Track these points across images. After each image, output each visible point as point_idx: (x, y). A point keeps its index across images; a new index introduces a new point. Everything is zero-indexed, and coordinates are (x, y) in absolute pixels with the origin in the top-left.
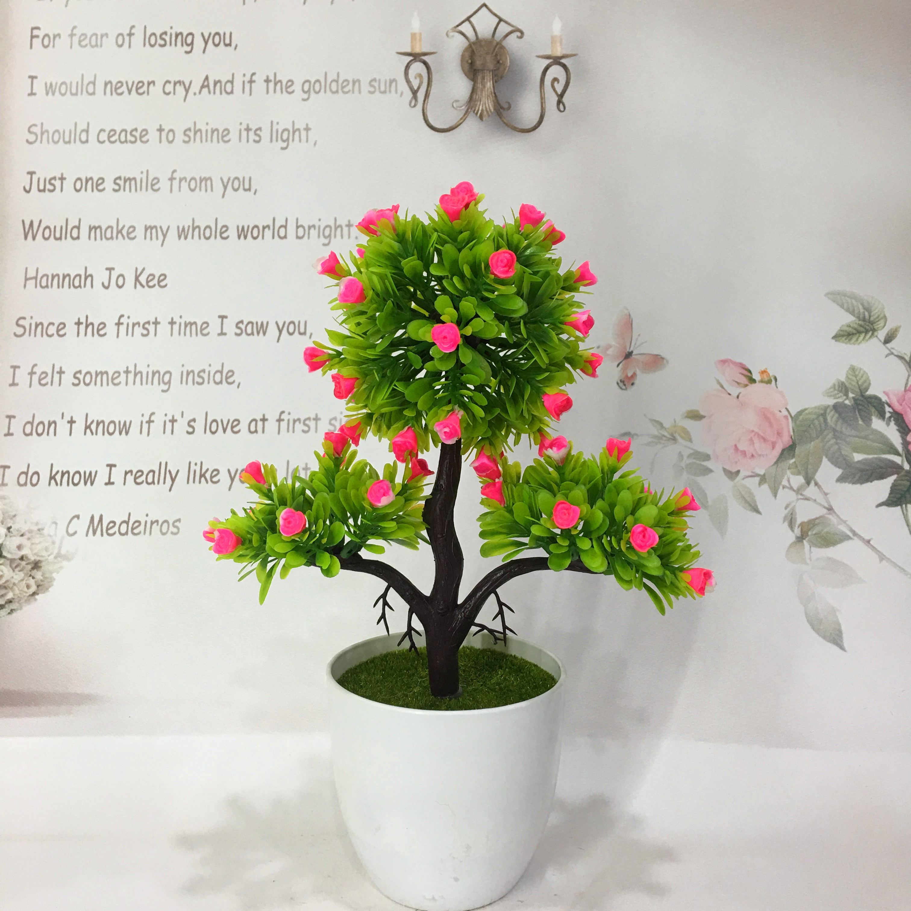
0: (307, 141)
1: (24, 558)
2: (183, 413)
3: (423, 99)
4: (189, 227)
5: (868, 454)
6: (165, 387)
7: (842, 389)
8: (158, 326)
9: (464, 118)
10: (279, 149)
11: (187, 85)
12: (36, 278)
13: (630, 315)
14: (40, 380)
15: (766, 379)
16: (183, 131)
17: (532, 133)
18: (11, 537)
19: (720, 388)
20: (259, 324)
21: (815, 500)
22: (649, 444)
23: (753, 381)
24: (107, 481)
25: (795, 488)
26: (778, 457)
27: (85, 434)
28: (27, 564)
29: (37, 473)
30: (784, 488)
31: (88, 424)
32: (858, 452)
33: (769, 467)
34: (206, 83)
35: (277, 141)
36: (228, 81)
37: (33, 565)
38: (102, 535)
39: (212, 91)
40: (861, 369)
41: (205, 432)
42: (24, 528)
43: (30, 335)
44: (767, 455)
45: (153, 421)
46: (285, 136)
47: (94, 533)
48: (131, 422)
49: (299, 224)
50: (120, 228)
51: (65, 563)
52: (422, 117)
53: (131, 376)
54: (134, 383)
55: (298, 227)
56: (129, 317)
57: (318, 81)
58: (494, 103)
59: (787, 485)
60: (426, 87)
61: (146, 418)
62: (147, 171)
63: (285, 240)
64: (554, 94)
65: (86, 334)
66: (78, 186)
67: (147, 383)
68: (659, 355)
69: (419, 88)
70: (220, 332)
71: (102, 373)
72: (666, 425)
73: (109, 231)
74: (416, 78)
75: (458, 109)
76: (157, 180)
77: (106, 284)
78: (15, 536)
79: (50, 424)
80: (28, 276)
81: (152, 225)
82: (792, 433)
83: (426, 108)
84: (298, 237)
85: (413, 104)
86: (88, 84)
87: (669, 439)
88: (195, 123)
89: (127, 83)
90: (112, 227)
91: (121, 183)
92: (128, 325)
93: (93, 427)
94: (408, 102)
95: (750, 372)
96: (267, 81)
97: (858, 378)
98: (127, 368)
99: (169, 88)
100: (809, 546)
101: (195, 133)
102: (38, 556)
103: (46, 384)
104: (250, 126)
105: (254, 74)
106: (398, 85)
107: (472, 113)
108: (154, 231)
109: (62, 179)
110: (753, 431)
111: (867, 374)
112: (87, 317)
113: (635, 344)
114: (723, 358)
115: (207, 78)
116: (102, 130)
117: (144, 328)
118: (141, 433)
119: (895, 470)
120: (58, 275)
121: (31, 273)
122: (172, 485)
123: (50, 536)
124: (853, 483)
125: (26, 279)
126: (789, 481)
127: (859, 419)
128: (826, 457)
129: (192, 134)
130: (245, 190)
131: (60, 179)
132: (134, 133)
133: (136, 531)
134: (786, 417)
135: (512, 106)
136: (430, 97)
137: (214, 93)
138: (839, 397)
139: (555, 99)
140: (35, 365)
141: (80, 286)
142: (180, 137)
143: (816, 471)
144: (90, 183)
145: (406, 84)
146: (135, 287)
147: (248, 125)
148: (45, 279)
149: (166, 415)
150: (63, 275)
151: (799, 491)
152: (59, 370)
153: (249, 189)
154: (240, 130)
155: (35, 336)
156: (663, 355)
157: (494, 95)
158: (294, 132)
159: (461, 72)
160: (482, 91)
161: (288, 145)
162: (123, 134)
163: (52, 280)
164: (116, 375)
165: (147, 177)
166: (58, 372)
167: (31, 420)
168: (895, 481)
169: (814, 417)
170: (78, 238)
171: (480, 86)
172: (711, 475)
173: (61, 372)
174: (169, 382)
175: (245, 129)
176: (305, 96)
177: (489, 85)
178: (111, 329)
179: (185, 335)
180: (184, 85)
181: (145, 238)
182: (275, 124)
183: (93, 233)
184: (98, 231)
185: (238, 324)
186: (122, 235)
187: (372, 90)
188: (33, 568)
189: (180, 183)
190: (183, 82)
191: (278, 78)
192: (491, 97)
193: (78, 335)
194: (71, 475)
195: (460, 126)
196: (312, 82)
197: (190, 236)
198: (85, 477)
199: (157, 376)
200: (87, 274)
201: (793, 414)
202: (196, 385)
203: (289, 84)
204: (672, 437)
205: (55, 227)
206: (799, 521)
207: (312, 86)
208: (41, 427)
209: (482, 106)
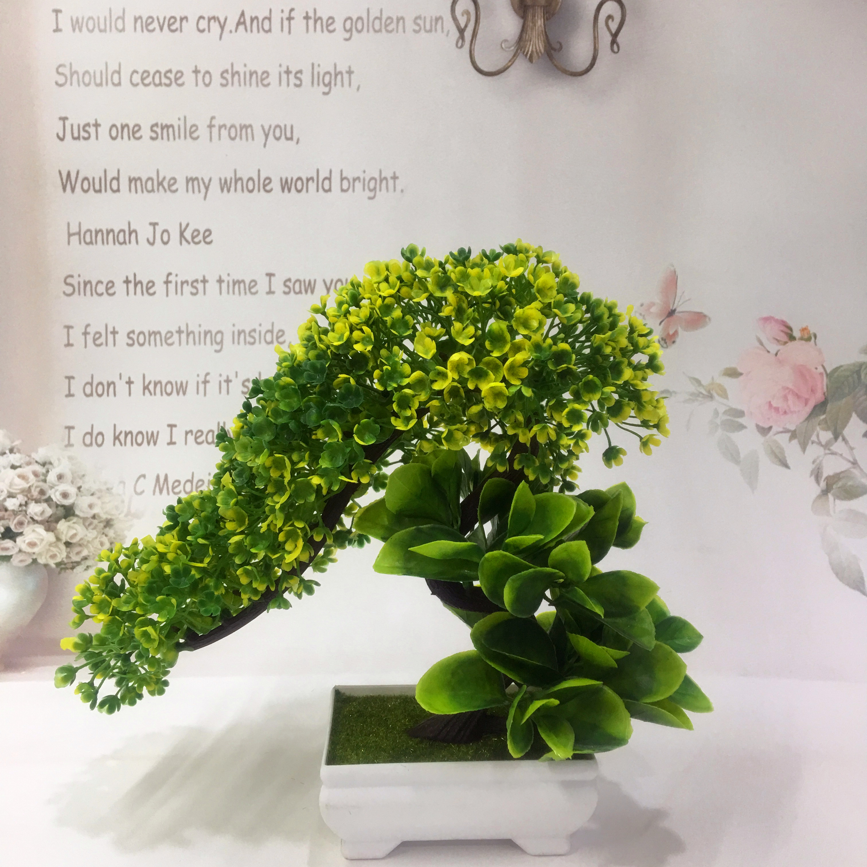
0: (350, 86)
1: (96, 517)
2: (237, 373)
3: (470, 38)
4: (231, 179)
6: (218, 347)
8: (207, 284)
9: (513, 60)
10: (321, 93)
11: (222, 21)
12: (79, 233)
13: (675, 272)
14: (95, 340)
15: (806, 336)
16: (219, 73)
17: (584, 76)
18: (81, 496)
19: (760, 346)
20: (307, 283)
21: (841, 455)
22: (685, 401)
23: (792, 338)
24: (169, 441)
25: (823, 443)
26: (809, 413)
27: (144, 394)
28: (100, 522)
29: (100, 433)
30: (812, 443)
31: (146, 384)
33: (801, 423)
34: (242, 20)
35: (318, 84)
36: (265, 18)
37: (105, 523)
38: (168, 494)
39: (249, 28)
42: (94, 487)
43: (79, 294)
44: (799, 411)
45: (208, 382)
46: (327, 80)
47: (161, 491)
48: (187, 382)
49: (344, 176)
50: (160, 179)
51: (135, 521)
52: (469, 60)
53: (184, 336)
54: (187, 344)
55: (342, 179)
56: (177, 275)
57: (359, 18)
58: (545, 43)
59: (816, 440)
60: (473, 26)
61: (201, 379)
62: (185, 117)
63: (329, 193)
64: (607, 33)
65: (135, 293)
66: (114, 135)
67: (200, 343)
68: (701, 313)
69: (466, 26)
70: (268, 290)
71: (155, 333)
72: (704, 382)
73: (150, 183)
74: (463, 15)
75: (507, 49)
76: (195, 127)
77: (151, 240)
78: (85, 495)
79: (109, 385)
80: (71, 231)
81: (194, 177)
82: (825, 390)
83: (474, 49)
84: (343, 190)
85: (460, 44)
86: (117, 20)
87: (704, 397)
88: (232, 65)
89: (158, 19)
90: (153, 180)
91: (159, 130)
92: (176, 283)
93: (151, 387)
94: (455, 42)
95: (791, 329)
96: (307, 18)
98: (179, 328)
99: (203, 24)
100: (833, 498)
101: (233, 76)
102: (109, 514)
103: (101, 344)
104: (290, 69)
105: (292, 10)
106: (445, 23)
107: (521, 54)
108: (196, 183)
109: (96, 125)
110: (788, 388)
112: (135, 275)
113: (679, 302)
114: (765, 315)
115: (243, 14)
116: (135, 72)
117: (192, 286)
118: (198, 393)
120: (101, 230)
121: (74, 229)
123: (119, 495)
125: (70, 235)
126: (818, 436)
128: (856, 413)
129: (229, 76)
130: (287, 139)
131: (94, 125)
132: (169, 75)
134: (821, 374)
135: (564, 47)
136: (478, 36)
137: (252, 31)
139: (609, 38)
140: (88, 326)
141: (125, 242)
142: (217, 79)
143: (844, 426)
144: (126, 130)
145: (452, 22)
146: (181, 243)
147: (288, 68)
148: (88, 234)
149: (221, 375)
150: (107, 230)
151: (827, 446)
152: (112, 330)
153: (291, 139)
154: (280, 73)
155: (85, 295)
156: (706, 312)
157: (544, 34)
158: (336, 75)
159: (511, 7)
160: (532, 29)
161: (330, 90)
162: (157, 76)
163: (96, 237)
164: (169, 335)
165: (185, 124)
166: (111, 333)
167: (90, 381)
169: (848, 373)
170: (118, 190)
171: (530, 24)
172: (744, 431)
174: (222, 342)
175: (285, 72)
176: (347, 35)
177: (540, 23)
178: (160, 288)
179: (234, 293)
180: (219, 22)
181: (187, 191)
182: (316, 67)
183: (133, 185)
184: (138, 183)
185: (285, 282)
186: (164, 187)
187: (417, 28)
188: (105, 527)
189: (220, 131)
190: (218, 19)
191: (318, 15)
192: (542, 37)
193: (128, 294)
194: (134, 435)
195: (510, 69)
196: (354, 20)
197: (232, 189)
198: (147, 437)
199: (209, 336)
200: (131, 229)
201: (829, 371)
202: (247, 345)
203: (330, 21)
204: (709, 395)
205: (94, 179)
206: (825, 475)
207: (354, 24)
208: (100, 388)
209: (532, 47)
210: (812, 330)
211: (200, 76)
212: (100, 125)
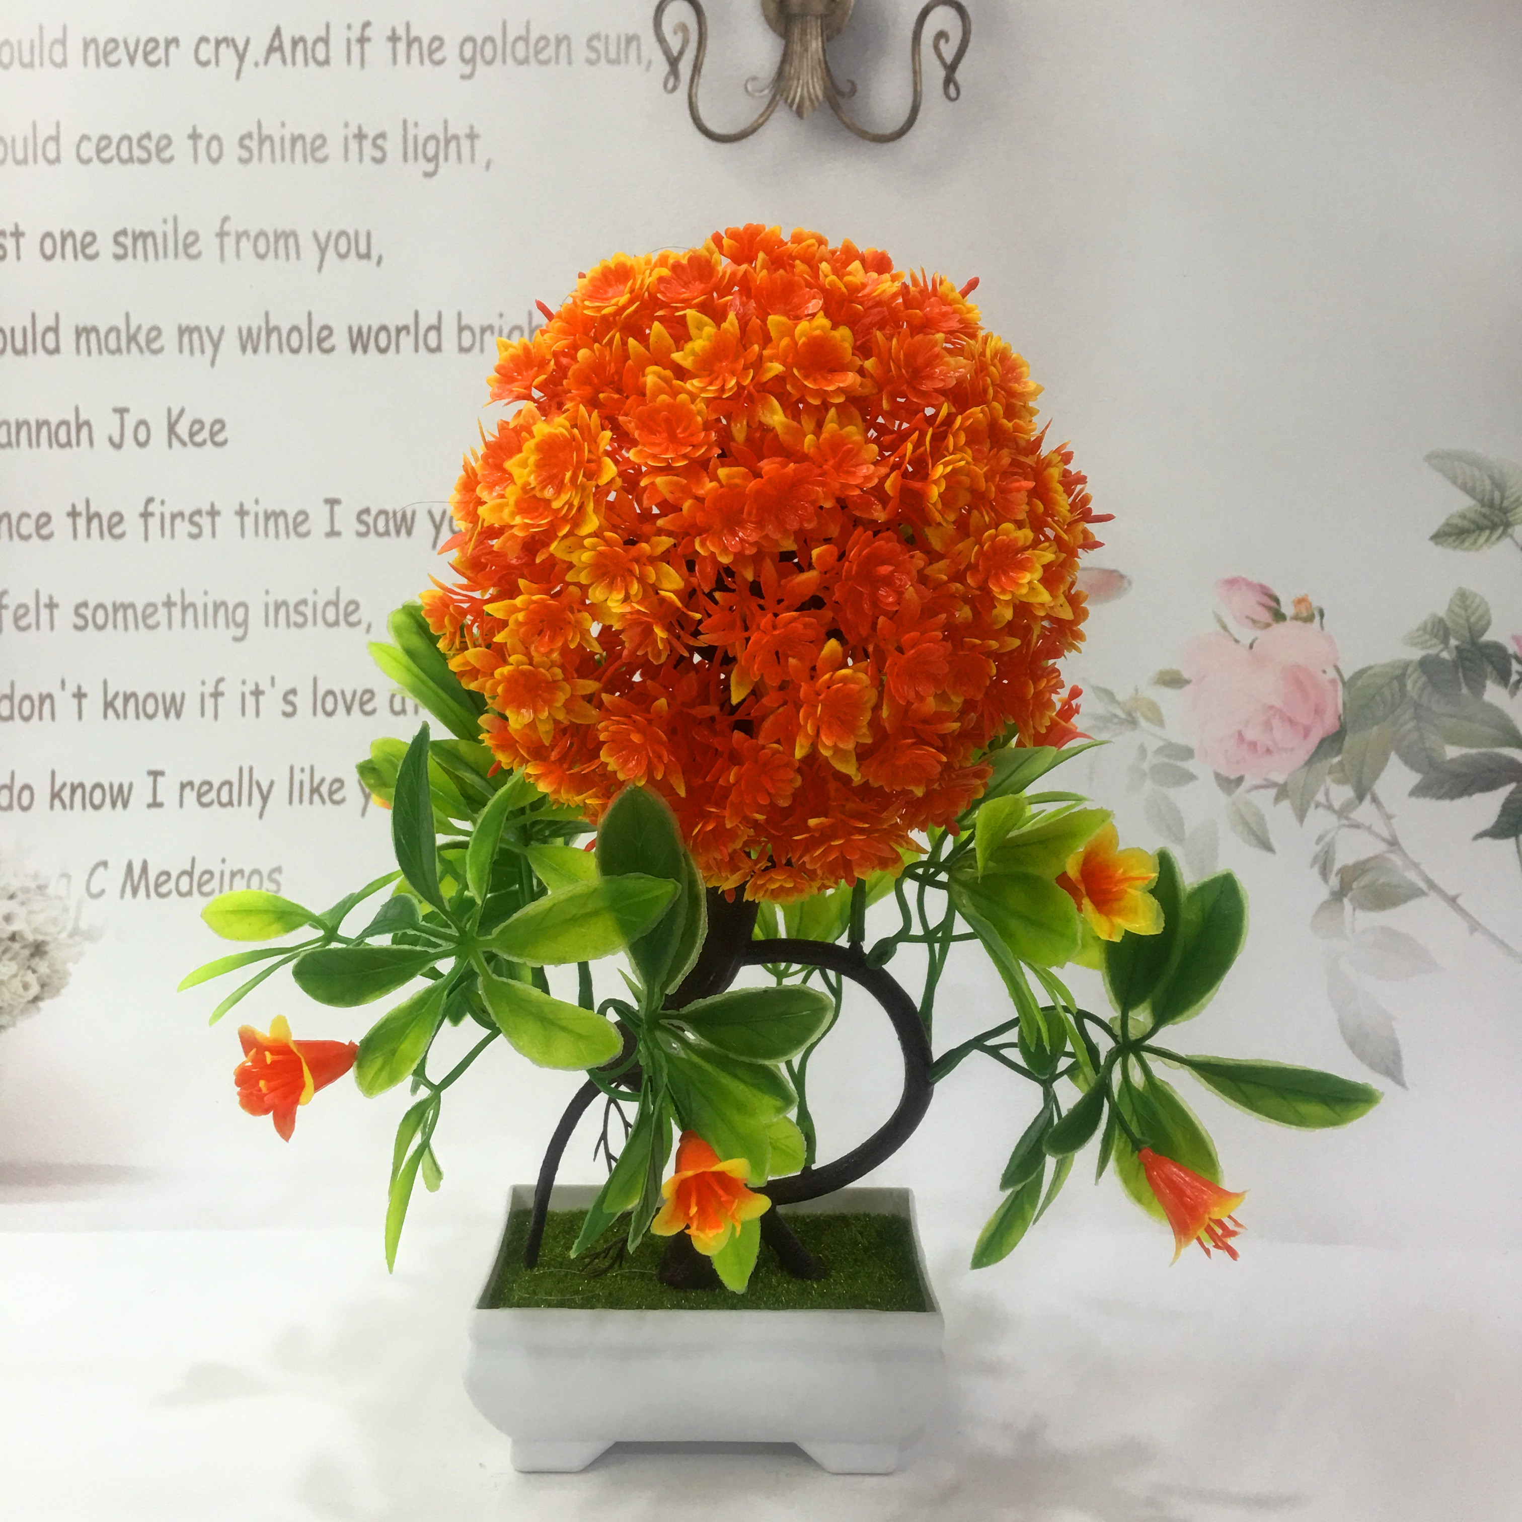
0: (473, 159)
1: (17, 938)
2: (273, 679)
3: (689, 75)
4: (260, 329)
5: (1470, 746)
6: (240, 632)
7: (1438, 631)
8: (218, 519)
9: (768, 112)
10: (420, 174)
11: (241, 46)
14: (16, 619)
15: (1304, 613)
16: (237, 139)
17: (895, 143)
19: (1222, 631)
20: (399, 516)
21: (1369, 829)
23: (1279, 616)
24: (151, 800)
25: (1337, 806)
26: (1312, 752)
27: (105, 716)
28: (24, 947)
29: (27, 787)
30: (1317, 806)
31: (109, 698)
32: (1453, 744)
33: (1295, 771)
34: (276, 44)
35: (416, 159)
36: (318, 40)
37: (32, 950)
38: (148, 895)
39: (289, 58)
40: (1476, 595)
41: (315, 713)
42: (15, 884)
44: (1293, 749)
45: (222, 694)
46: (431, 151)
47: (135, 892)
48: (183, 695)
49: (464, 323)
50: (132, 330)
51: (87, 946)
52: (688, 114)
53: (176, 612)
54: (183, 624)
55: (461, 329)
56: (163, 503)
57: (489, 39)
58: (824, 82)
59: (1324, 802)
60: (694, 52)
61: (209, 688)
62: (175, 219)
63: (438, 354)
64: (937, 63)
65: (89, 535)
66: (49, 251)
67: (206, 625)
68: (1115, 571)
69: (681, 53)
70: (328, 529)
71: (125, 607)
72: (1120, 697)
73: (113, 336)
74: (675, 33)
75: (757, 94)
76: (193, 236)
77: (117, 439)
79: (42, 700)
81: (192, 325)
82: (1341, 711)
83: (696, 94)
84: (462, 349)
85: (670, 86)
86: (52, 45)
87: (1122, 722)
88: (259, 124)
89: (125, 41)
90: (118, 331)
91: (128, 241)
92: (162, 516)
93: (119, 703)
94: (662, 81)
95: (1277, 600)
96: (393, 39)
97: (1470, 611)
98: (169, 596)
99: (207, 51)
100: (1351, 907)
101: (261, 143)
102: (41, 934)
103: (28, 627)
104: (365, 130)
105: (366, 24)
106: (643, 48)
107: (782, 103)
108: (195, 336)
109: (17, 234)
110: (1272, 707)
111: (1486, 604)
112: (88, 502)
114: (1230, 575)
115: (277, 33)
116: (85, 138)
117: (193, 523)
118: (203, 714)
119: (1513, 774)
120: (26, 422)
122: (263, 807)
123: (59, 898)
124: (1440, 797)
126: (1327, 794)
127: (1463, 685)
128: (1398, 751)
129: (254, 145)
130: (360, 256)
131: (12, 234)
132: (145, 142)
133: (206, 889)
134: (1333, 681)
135: (859, 88)
136: (704, 71)
137: (294, 63)
138: (1431, 646)
139: (941, 73)
140: (4, 593)
141: (69, 444)
142: (232, 151)
143: (1376, 774)
144: (69, 242)
145: (656, 46)
146: (170, 445)
147: (360, 128)
149: (244, 683)
150: (37, 422)
151: (1343, 812)
152: (47, 601)
153: (368, 256)
154: (346, 139)
156: (1122, 570)
157: (823, 65)
158: (447, 142)
159: (762, 19)
160: (801, 58)
161: (437, 167)
162: (125, 146)
163: (18, 433)
164: (150, 610)
165: (176, 230)
166: (46, 606)
167: (8, 692)
168: (1512, 793)
169: (1382, 680)
170: (57, 350)
171: (797, 47)
172: (1192, 785)
173: (52, 606)
174: (245, 621)
175: (355, 136)
176: (467, 70)
177: (816, 45)
178: (132, 524)
179: (267, 535)
180: (235, 47)
181: (181, 351)
182: (410, 126)
183: (83, 340)
184: (93, 337)
185: (360, 514)
186: (138, 344)
187: (593, 56)
188: (32, 955)
189: (238, 243)
190: (233, 40)
191: (413, 34)
192: (819, 71)
193: (75, 536)
194: (88, 790)
195: (760, 130)
196: (479, 42)
197: (262, 346)
198: (112, 795)
199: (222, 611)
200: (81, 420)
201: (1346, 677)
202: (293, 628)
203: (435, 45)
204: (1129, 719)
205: (13, 330)
206: (1337, 866)
207: (478, 49)
208: (27, 705)
209: (802, 90)
210: (1316, 604)
211: (202, 144)
212: (23, 234)
